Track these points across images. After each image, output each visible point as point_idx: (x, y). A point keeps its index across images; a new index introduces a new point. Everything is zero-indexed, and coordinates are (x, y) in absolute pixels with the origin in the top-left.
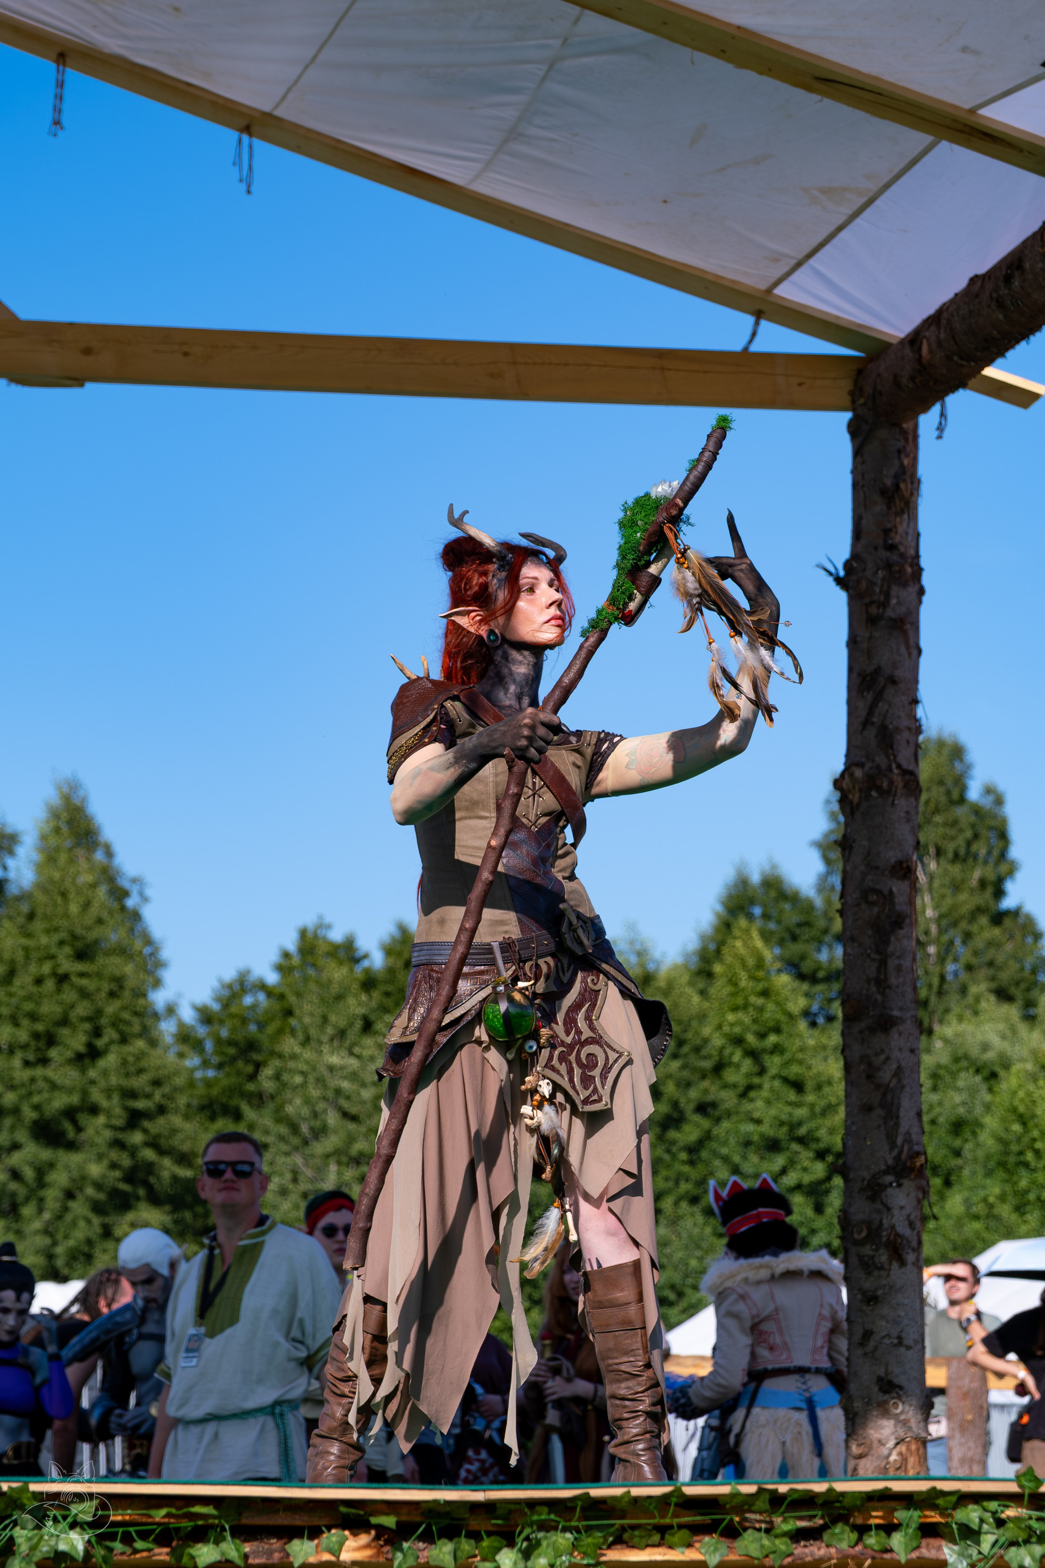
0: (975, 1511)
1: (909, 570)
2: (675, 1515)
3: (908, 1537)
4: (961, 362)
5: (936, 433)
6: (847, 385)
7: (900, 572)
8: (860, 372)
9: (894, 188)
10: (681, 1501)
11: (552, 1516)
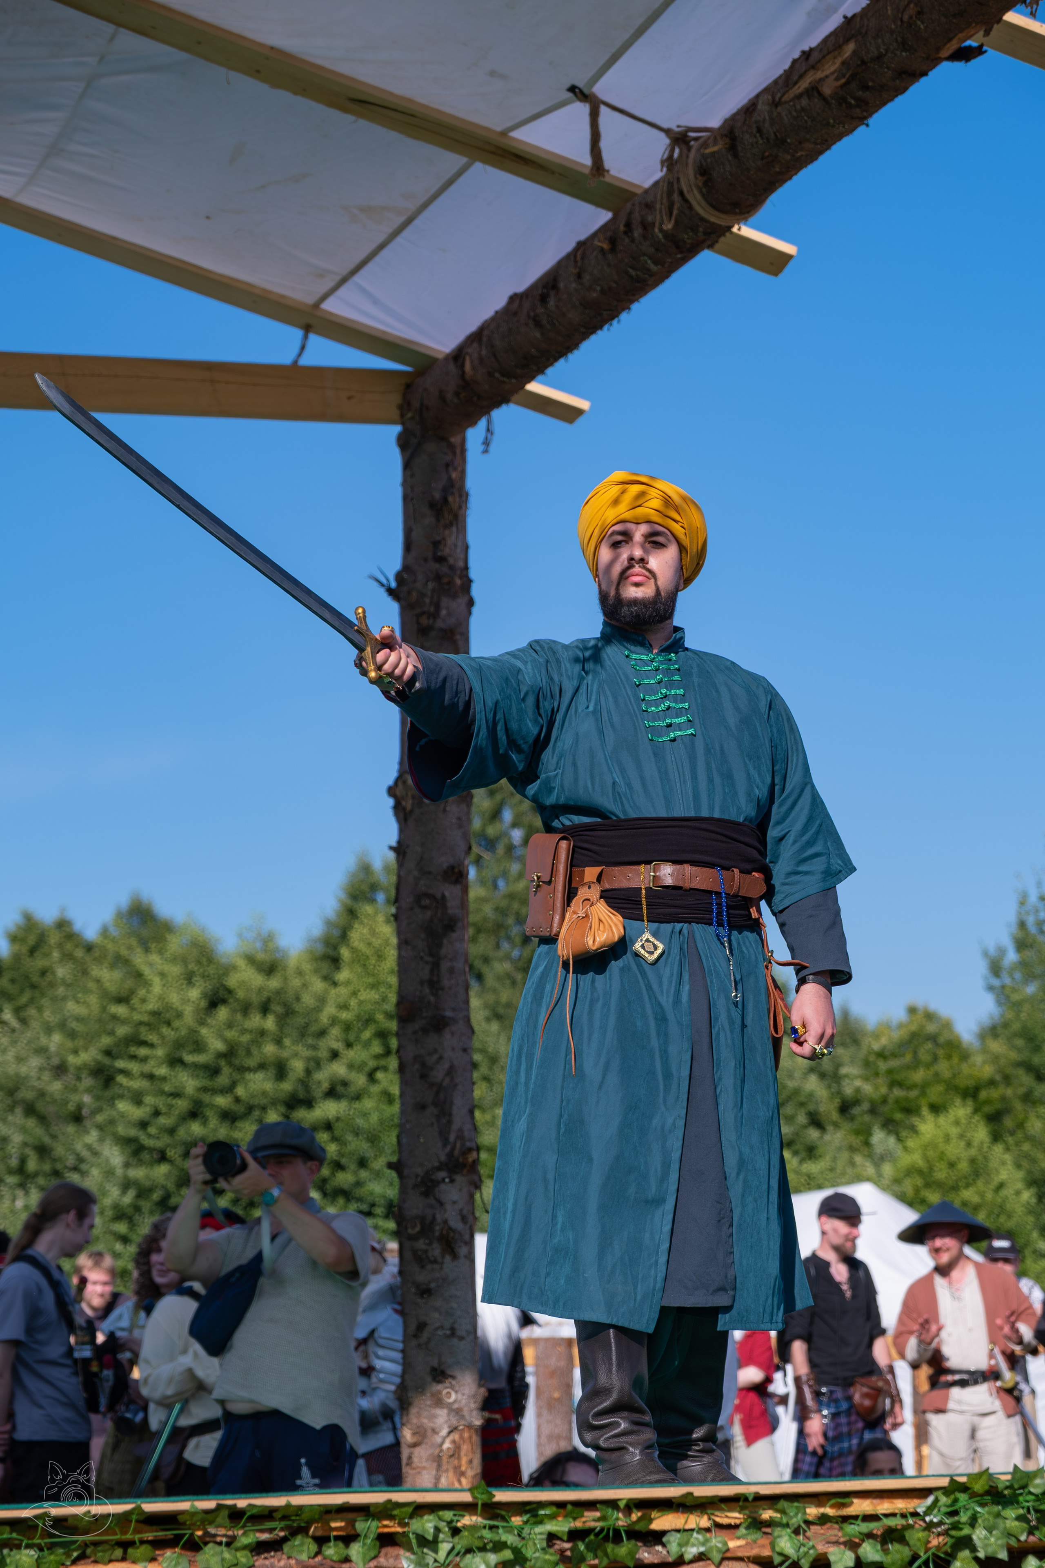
0: (430, 1521)
1: (458, 582)
2: (136, 1531)
3: (366, 1547)
4: (502, 379)
5: (482, 448)
6: (396, 399)
7: (449, 583)
8: (408, 386)
9: (432, 208)
10: (142, 1518)
11: (14, 1535)
